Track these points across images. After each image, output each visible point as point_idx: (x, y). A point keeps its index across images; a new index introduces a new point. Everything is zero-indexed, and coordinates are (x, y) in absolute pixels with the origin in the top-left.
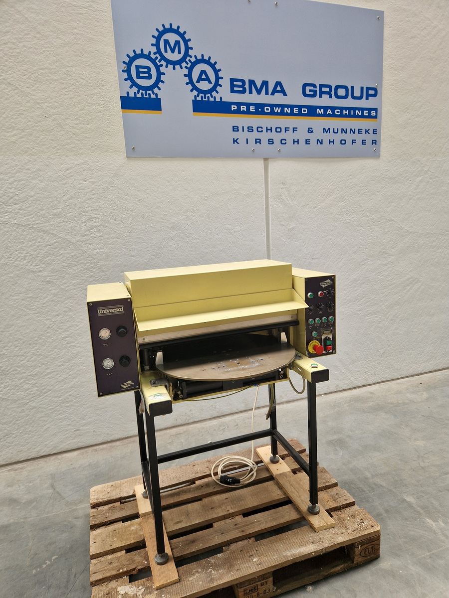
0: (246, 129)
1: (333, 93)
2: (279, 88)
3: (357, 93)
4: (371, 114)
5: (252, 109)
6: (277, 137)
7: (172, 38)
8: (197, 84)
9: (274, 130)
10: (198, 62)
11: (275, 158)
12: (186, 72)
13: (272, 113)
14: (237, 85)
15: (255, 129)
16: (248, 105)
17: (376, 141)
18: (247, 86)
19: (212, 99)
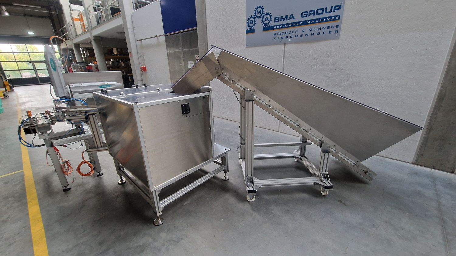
0: (278, 34)
1: (315, 13)
2: (292, 17)
3: (328, 10)
4: (336, 18)
5: (281, 26)
6: (289, 35)
7: (259, 9)
8: (265, 22)
9: (288, 33)
10: (266, 15)
11: (288, 44)
12: (262, 19)
13: (288, 27)
14: (277, 19)
15: (281, 34)
16: (279, 25)
17: (338, 31)
18: (280, 19)
19: (268, 26)
